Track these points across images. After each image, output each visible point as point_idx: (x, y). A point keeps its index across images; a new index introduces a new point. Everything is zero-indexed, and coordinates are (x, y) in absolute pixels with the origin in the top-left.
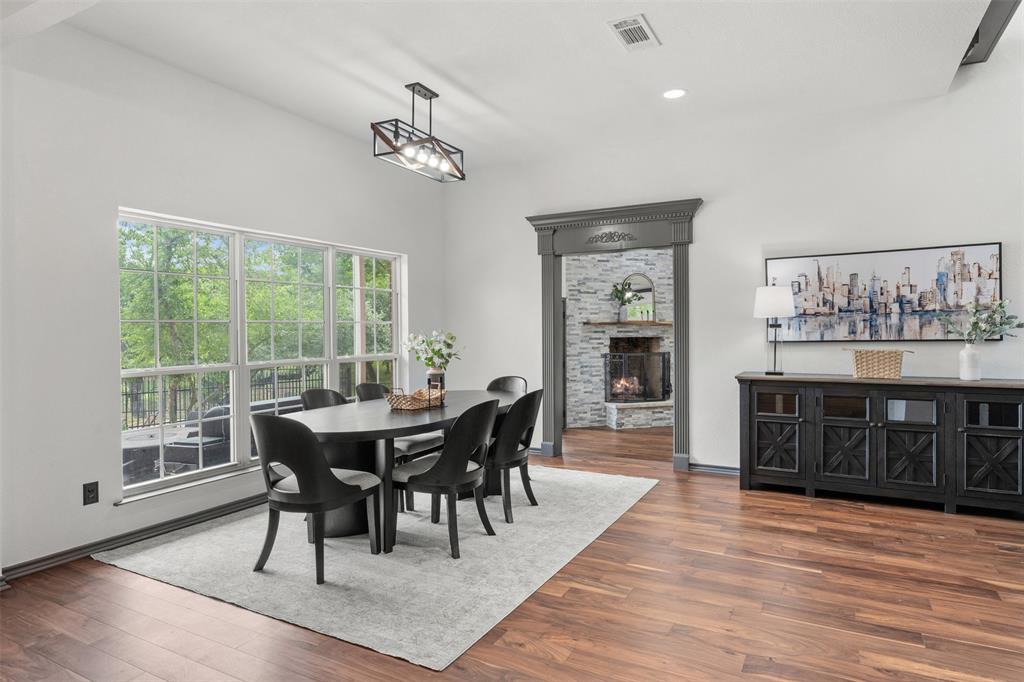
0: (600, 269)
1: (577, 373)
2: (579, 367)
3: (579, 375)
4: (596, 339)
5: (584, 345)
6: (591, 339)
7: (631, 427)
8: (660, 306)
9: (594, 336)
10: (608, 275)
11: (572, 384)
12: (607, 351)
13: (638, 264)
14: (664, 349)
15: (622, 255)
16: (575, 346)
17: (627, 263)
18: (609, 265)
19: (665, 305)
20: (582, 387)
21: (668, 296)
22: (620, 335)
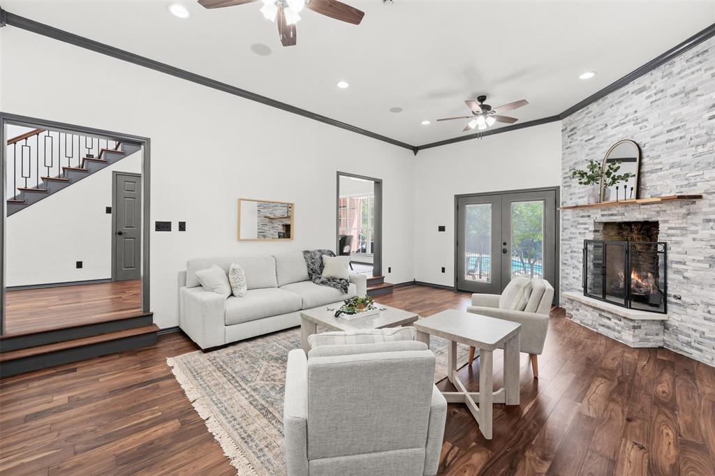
0: (587, 150)
1: (568, 257)
2: (569, 251)
3: (569, 259)
4: (582, 224)
5: (573, 230)
6: (579, 224)
7: (578, 322)
8: (654, 176)
9: (582, 220)
10: (594, 153)
11: (565, 267)
12: (590, 237)
13: (625, 128)
14: (661, 238)
15: (606, 126)
16: (566, 231)
17: (614, 132)
18: (594, 141)
19: (660, 173)
20: (571, 272)
21: (666, 160)
22: (605, 219)
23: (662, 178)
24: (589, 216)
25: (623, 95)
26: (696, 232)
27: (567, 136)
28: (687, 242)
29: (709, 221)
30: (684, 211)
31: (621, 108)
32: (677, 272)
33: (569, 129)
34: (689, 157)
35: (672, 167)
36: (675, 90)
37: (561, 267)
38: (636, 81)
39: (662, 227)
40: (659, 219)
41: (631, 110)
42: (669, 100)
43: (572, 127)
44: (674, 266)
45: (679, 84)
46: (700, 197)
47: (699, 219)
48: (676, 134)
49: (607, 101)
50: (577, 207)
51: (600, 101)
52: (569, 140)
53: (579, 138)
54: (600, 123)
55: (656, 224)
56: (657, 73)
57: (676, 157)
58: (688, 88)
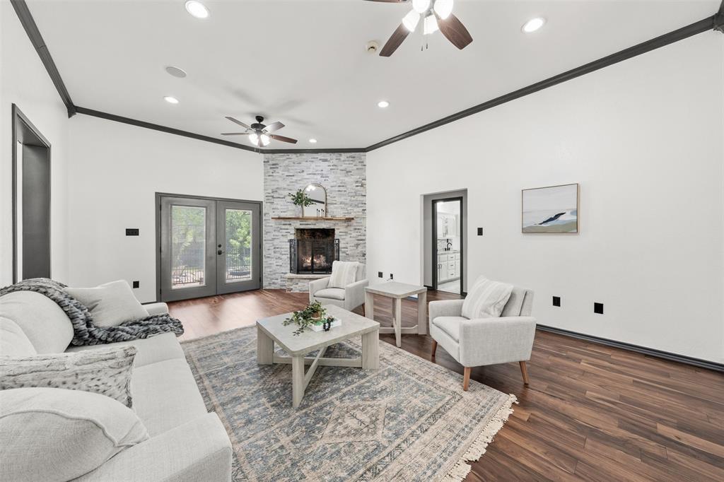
0: (288, 181)
1: (271, 252)
2: (272, 248)
3: (273, 254)
4: (285, 229)
5: (276, 233)
6: (281, 229)
8: (332, 206)
9: (283, 227)
10: (294, 185)
11: (268, 259)
12: (292, 237)
13: (315, 177)
14: (336, 237)
15: (303, 171)
16: (269, 234)
17: (308, 177)
18: (294, 178)
19: (336, 206)
20: (274, 262)
21: (338, 200)
22: (302, 227)
23: (336, 208)
24: (290, 224)
25: (314, 158)
26: (351, 234)
27: (269, 167)
28: (348, 238)
29: (356, 229)
30: (346, 224)
31: (313, 165)
32: (344, 252)
33: (271, 162)
34: (348, 201)
35: (341, 203)
36: (342, 168)
37: (264, 260)
38: (323, 154)
39: (336, 232)
40: (336, 228)
41: (320, 168)
42: (339, 171)
43: (274, 162)
44: (343, 250)
45: (344, 166)
46: (353, 219)
47: (352, 228)
48: (341, 189)
49: (304, 157)
50: (279, 218)
51: (298, 155)
52: (271, 171)
53: (281, 172)
54: (298, 168)
55: (334, 230)
56: (334, 156)
57: (342, 199)
58: (348, 170)
